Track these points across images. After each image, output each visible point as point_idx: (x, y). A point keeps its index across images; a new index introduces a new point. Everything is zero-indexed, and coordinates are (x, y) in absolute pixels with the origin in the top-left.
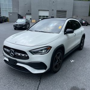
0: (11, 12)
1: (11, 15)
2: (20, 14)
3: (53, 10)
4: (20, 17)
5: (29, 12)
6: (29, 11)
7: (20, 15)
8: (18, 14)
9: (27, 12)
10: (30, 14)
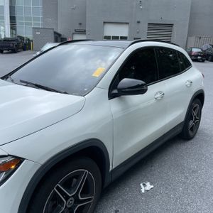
0: (41, 27)
1: (38, 33)
2: (59, 32)
3: (139, 22)
4: (59, 39)
5: (82, 28)
6: (80, 24)
7: (60, 35)
8: (55, 33)
9: (78, 27)
10: (83, 32)
